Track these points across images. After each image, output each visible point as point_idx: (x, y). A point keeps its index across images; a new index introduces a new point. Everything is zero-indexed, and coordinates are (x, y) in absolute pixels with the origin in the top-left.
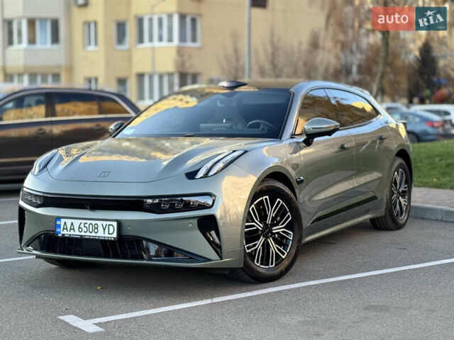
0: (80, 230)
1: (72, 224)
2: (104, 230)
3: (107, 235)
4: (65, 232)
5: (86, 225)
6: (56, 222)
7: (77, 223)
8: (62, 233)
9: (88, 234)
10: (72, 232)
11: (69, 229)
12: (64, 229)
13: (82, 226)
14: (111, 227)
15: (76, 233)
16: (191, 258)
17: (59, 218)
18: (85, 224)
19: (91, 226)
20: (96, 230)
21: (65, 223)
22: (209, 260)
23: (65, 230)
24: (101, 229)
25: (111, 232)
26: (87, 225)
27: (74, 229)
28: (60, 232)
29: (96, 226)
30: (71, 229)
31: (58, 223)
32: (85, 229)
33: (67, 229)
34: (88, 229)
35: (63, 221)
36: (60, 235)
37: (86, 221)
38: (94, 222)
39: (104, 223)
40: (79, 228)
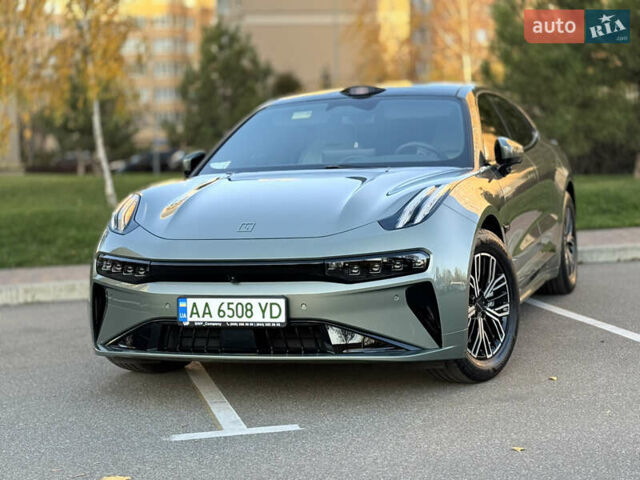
0: (222, 314)
1: (207, 305)
2: (263, 312)
3: (268, 319)
4: (195, 318)
5: (231, 306)
6: (178, 305)
7: (214, 304)
8: (190, 319)
9: (235, 319)
10: (207, 318)
11: (201, 314)
12: (192, 313)
13: (224, 307)
14: (275, 308)
15: (215, 319)
16: (397, 348)
17: (184, 298)
18: (229, 304)
19: (240, 306)
20: (249, 313)
21: (194, 305)
22: (423, 349)
23: (195, 316)
24: (257, 310)
25: (275, 314)
26: (233, 307)
27: (210, 313)
28: (186, 320)
29: (249, 307)
30: (204, 313)
31: (182, 304)
32: (230, 313)
33: (197, 313)
34: (235, 313)
35: (190, 302)
36: (186, 324)
37: (230, 300)
38: (244, 301)
39: (263, 302)
40: (219, 311)
